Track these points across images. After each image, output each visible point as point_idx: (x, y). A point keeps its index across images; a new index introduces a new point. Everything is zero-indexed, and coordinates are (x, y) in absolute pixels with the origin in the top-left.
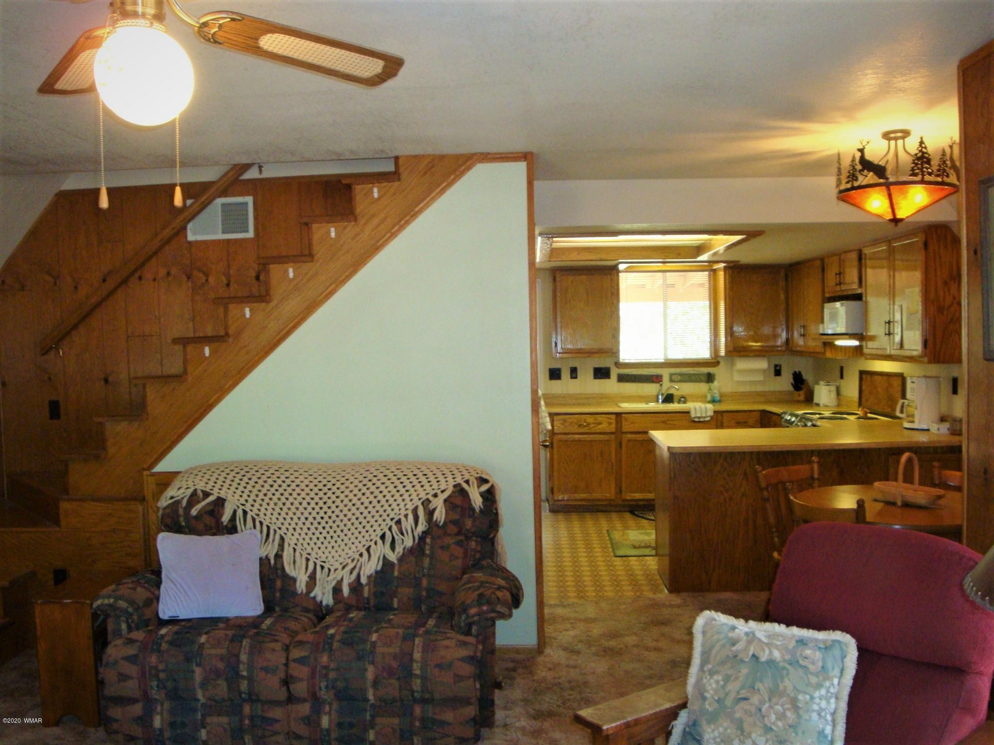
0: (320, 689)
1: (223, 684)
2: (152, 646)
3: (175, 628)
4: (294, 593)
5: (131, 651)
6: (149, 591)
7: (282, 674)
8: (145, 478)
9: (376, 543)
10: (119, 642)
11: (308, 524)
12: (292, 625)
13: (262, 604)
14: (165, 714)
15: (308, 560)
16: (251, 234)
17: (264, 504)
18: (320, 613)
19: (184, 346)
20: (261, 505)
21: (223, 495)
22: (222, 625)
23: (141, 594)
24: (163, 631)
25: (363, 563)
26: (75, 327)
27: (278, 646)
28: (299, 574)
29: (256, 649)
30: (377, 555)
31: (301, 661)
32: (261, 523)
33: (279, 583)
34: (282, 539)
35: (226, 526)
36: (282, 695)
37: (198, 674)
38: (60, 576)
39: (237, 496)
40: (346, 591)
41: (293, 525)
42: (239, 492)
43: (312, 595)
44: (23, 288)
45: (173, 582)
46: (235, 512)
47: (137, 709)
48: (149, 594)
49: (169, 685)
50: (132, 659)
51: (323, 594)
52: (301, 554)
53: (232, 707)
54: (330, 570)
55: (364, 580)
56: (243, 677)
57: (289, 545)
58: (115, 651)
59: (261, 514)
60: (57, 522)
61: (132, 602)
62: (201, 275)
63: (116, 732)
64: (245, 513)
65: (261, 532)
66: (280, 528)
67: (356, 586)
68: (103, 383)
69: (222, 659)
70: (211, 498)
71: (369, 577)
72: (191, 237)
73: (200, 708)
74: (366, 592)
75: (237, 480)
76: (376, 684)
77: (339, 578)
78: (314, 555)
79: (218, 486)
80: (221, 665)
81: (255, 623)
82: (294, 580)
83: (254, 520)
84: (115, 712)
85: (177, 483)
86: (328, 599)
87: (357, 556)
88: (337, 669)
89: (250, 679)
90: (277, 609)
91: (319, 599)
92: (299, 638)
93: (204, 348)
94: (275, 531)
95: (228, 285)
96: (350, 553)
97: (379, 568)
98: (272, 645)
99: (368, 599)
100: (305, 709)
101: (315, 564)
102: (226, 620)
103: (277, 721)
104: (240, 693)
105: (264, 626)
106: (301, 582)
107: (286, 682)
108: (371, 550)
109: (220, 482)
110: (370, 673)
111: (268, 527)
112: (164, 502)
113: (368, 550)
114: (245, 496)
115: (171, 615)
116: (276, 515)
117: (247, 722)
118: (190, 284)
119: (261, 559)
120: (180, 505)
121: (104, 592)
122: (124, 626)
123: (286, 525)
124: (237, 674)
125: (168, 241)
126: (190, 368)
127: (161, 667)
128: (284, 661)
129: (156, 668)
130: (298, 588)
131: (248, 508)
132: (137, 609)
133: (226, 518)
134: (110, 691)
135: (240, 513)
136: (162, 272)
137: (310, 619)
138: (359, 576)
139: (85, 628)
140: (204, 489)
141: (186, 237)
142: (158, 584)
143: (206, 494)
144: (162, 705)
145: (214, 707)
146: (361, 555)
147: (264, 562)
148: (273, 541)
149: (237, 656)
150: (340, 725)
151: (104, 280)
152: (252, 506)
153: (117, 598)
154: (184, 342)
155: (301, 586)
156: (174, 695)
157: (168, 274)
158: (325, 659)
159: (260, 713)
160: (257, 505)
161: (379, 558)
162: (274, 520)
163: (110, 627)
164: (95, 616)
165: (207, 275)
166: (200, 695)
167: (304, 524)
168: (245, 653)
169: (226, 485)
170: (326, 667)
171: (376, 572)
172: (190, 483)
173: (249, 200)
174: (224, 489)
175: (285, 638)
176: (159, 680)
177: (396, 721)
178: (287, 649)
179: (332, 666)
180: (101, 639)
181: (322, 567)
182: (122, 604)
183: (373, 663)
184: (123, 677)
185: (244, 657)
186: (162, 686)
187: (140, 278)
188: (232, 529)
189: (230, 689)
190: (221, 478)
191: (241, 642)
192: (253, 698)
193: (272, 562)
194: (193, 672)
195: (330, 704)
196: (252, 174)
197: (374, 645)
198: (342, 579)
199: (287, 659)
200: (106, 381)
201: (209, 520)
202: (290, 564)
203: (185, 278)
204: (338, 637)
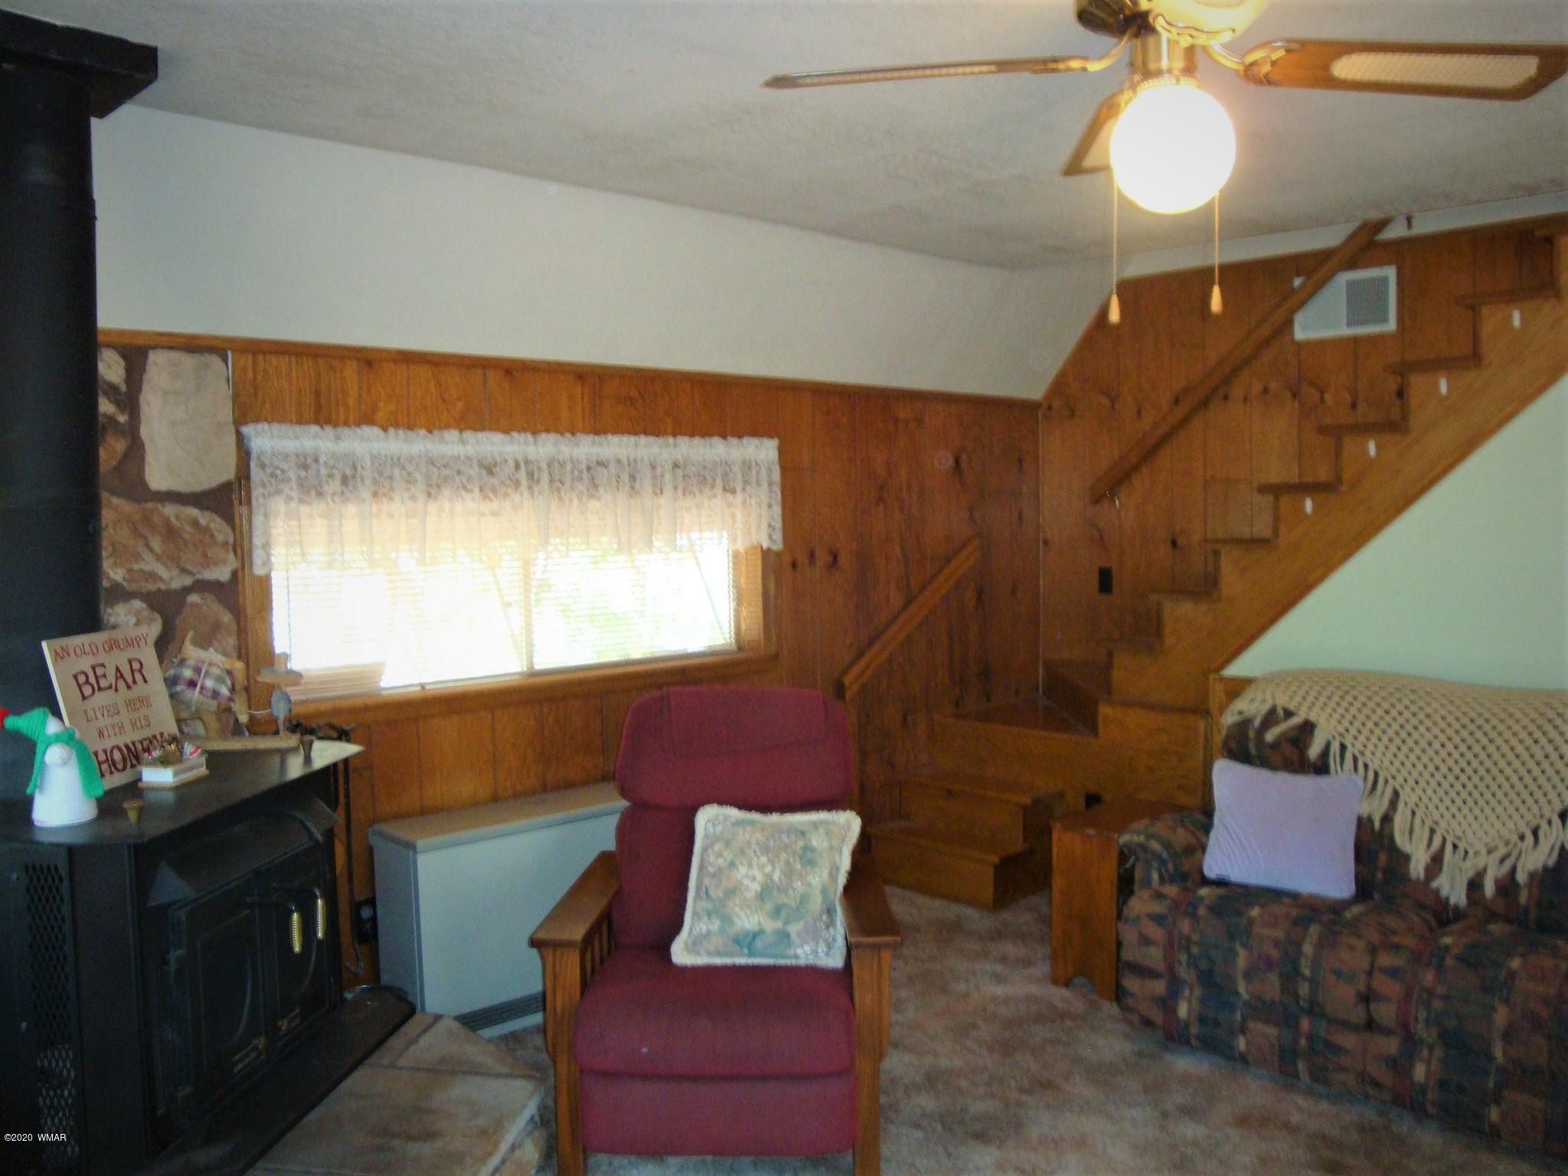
0: (1416, 1020)
1: (1274, 978)
2: (1186, 907)
3: (1221, 891)
4: (1405, 878)
5: (1159, 908)
6: (1194, 834)
7: (1361, 986)
8: (1211, 682)
9: (1550, 823)
10: (1145, 894)
11: (1438, 776)
12: (1392, 922)
13: (1354, 884)
14: (1195, 1003)
15: (1432, 831)
16: (1391, 326)
17: (1374, 739)
18: (1443, 915)
19: (1277, 498)
20: (1368, 739)
21: (1313, 717)
22: (1286, 900)
23: (1182, 837)
24: (1204, 891)
25: (1523, 851)
26: (1135, 468)
27: (1360, 944)
28: (1417, 849)
29: (1328, 941)
30: (1551, 840)
31: (1393, 972)
32: (1366, 766)
33: (1383, 859)
34: (1396, 794)
35: (1314, 764)
36: (1358, 1015)
37: (1242, 959)
38: (1092, 800)
39: (1333, 722)
40: (1489, 888)
41: (1415, 774)
42: (1336, 716)
43: (1434, 885)
44: (1073, 413)
45: (1228, 830)
46: (1328, 746)
47: (1159, 987)
48: (1193, 841)
49: (1203, 965)
50: (1158, 919)
51: (1452, 887)
52: (1423, 821)
53: (1284, 1015)
54: (1466, 852)
55: (1521, 877)
56: (1304, 978)
57: (1406, 804)
58: (1140, 904)
59: (1368, 753)
60: (1094, 730)
61: (1167, 846)
62: (1313, 391)
63: (1131, 1010)
64: (1343, 747)
65: (1365, 778)
66: (1394, 777)
67: (1507, 886)
68: (1169, 544)
69: (1277, 944)
70: (1295, 721)
71: (1532, 875)
72: (1300, 334)
73: (1241, 1005)
74: (1523, 897)
75: (1336, 698)
76: (1508, 1036)
77: (1481, 866)
78: (1443, 824)
79: (1306, 704)
80: (1275, 953)
81: (1337, 908)
82: (1406, 858)
83: (1355, 760)
84: (1131, 983)
85: (1249, 693)
86: (1458, 897)
87: (1515, 838)
88: (1447, 998)
89: (1313, 982)
90: (1376, 896)
91: (1444, 892)
92: (1396, 939)
93: (1305, 500)
94: (1386, 782)
95: (1354, 405)
96: (1504, 832)
97: (1551, 862)
98: (1353, 941)
99: (1526, 910)
100: (1391, 1045)
101: (1444, 840)
102: (1294, 896)
103: (1347, 1052)
104: (1297, 997)
105: (1348, 915)
106: (1417, 862)
107: (1367, 998)
108: (1541, 834)
109: (1310, 699)
110: (1501, 1016)
111: (1376, 774)
112: (1229, 718)
113: (1535, 832)
114: (1346, 723)
115: (1219, 873)
116: (1389, 756)
117: (1303, 1042)
118: (1297, 404)
119: (1360, 820)
120: (1251, 727)
121: (1135, 826)
122: (1155, 876)
123: (1404, 773)
124: (1296, 970)
125: (1266, 343)
126: (1283, 529)
127: (1195, 937)
128: (1365, 966)
129: (1188, 939)
130: (1412, 870)
131: (1348, 742)
132: (1174, 855)
133: (1314, 751)
134: (1129, 954)
135: (1335, 747)
136: (1257, 388)
137: (1425, 921)
138: (1513, 870)
139: (1109, 870)
140: (1286, 706)
141: (1292, 334)
142: (1207, 828)
143: (1289, 714)
144: (1191, 989)
145: (1260, 1009)
146: (1522, 838)
147: (1363, 824)
148: (1383, 792)
149: (1298, 945)
150: (1443, 1084)
151: (1177, 401)
152: (1355, 738)
153: (1149, 837)
154: (1276, 491)
155: (1418, 866)
156: (1207, 979)
157: (1266, 390)
158: (1429, 977)
159: (1322, 1033)
160: (1362, 739)
161: (1552, 848)
162: (1386, 763)
163: (1138, 874)
164: (1123, 857)
165: (1322, 392)
166: (1242, 988)
167: (1432, 775)
168: (1311, 943)
169: (1319, 704)
170: (1430, 992)
171: (1545, 868)
172: (1268, 697)
173: (1390, 272)
174: (1316, 709)
175: (1375, 936)
176: (1189, 954)
177: (1538, 1104)
178: (1373, 951)
179: (1440, 990)
180: (1126, 885)
181: (1455, 847)
182: (1155, 845)
183: (1507, 1001)
184: (1145, 941)
185: (1308, 949)
186: (1193, 963)
187: (1226, 398)
188: (1321, 768)
189: (1284, 989)
190: (1313, 693)
191: (1306, 928)
192: (1314, 1009)
193: (1377, 824)
194: (1236, 954)
195: (1431, 1049)
196: (1396, 231)
197: (1512, 975)
198: (1485, 870)
199: (1372, 966)
200: (1174, 543)
201: (1289, 750)
202: (1404, 834)
203: (1289, 395)
204: (1455, 951)
